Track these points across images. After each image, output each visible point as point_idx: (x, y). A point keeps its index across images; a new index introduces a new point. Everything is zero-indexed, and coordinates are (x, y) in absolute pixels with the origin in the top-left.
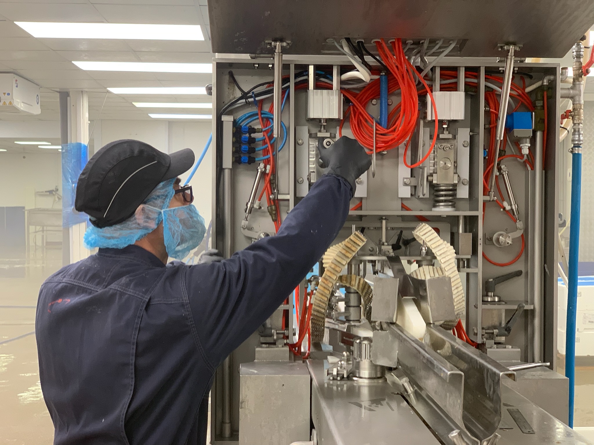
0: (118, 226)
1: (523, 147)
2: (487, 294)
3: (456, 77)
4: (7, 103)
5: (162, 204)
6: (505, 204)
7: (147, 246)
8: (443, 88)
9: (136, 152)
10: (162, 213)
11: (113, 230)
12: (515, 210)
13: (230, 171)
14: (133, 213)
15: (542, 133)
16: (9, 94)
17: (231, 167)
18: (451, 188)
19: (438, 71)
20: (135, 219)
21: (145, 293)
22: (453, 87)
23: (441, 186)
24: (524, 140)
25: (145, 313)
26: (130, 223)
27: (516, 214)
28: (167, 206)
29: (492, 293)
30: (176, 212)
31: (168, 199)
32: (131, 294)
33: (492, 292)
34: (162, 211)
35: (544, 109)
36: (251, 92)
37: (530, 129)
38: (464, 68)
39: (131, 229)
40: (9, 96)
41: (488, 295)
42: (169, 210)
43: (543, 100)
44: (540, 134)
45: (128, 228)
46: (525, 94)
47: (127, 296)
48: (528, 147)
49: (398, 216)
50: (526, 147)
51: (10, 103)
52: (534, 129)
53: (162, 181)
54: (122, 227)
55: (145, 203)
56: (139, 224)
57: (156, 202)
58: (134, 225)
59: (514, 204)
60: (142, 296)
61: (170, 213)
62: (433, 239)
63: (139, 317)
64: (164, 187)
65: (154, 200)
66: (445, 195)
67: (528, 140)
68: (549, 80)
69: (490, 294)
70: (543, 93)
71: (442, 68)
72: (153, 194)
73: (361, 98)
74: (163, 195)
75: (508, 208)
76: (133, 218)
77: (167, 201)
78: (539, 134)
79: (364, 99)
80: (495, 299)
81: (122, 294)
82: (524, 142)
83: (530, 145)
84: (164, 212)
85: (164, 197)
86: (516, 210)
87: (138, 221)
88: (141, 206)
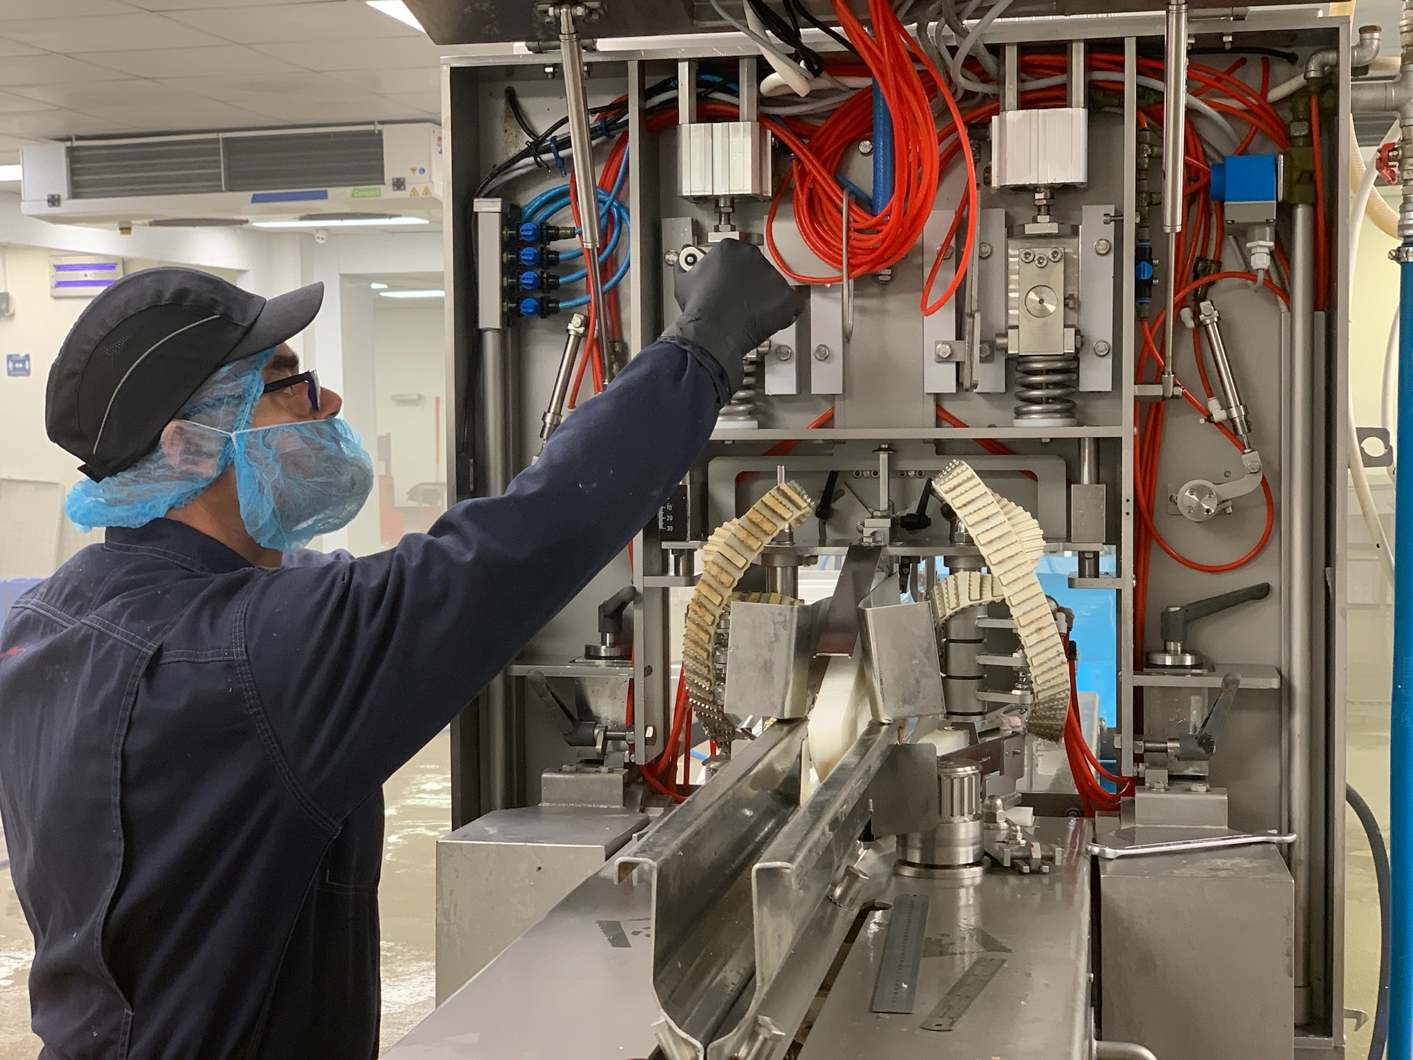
0: (127, 475)
1: (1253, 251)
2: (1165, 646)
3: (1065, 69)
4: (420, 192)
5: (231, 418)
6: (1214, 405)
7: (202, 522)
8: (1027, 101)
9: (167, 295)
10: (234, 439)
11: (117, 483)
12: (1238, 420)
13: (497, 335)
14: (154, 444)
15: (1310, 209)
16: (424, 170)
17: (498, 326)
18: (1059, 365)
19: (1011, 56)
20: (163, 456)
21: (150, 636)
22: (1057, 98)
23: (1032, 362)
24: (1258, 231)
25: (143, 684)
26: (150, 466)
27: (1241, 432)
28: (247, 422)
29: (1179, 644)
30: (269, 436)
31: (249, 406)
32: (119, 637)
33: (1178, 641)
34: (233, 435)
35: (1312, 144)
36: (549, 138)
37: (1273, 200)
38: (1082, 45)
39: (157, 480)
40: (422, 175)
41: (1168, 648)
42: (251, 433)
43: (1309, 120)
44: (1304, 213)
45: (150, 478)
46: (1267, 107)
47: (111, 641)
48: (1267, 250)
49: (925, 441)
50: (1259, 250)
51: (427, 191)
52: (1284, 200)
53: (228, 363)
54: (136, 476)
55: (186, 417)
56: (171, 468)
57: (214, 413)
58: (161, 471)
59: (1236, 406)
60: (141, 643)
61: (252, 439)
62: (973, 500)
63: (130, 694)
64: (236, 376)
65: (208, 410)
66: (1047, 385)
67: (1268, 231)
68: (1323, 65)
69: (1172, 646)
70: (1310, 98)
71: (1024, 49)
72: (205, 393)
73: (824, 138)
74: (233, 397)
75: (1219, 415)
76: (158, 454)
77: (243, 411)
78: (1301, 213)
79: (832, 139)
80: (1183, 660)
81: (102, 637)
82: (1257, 236)
83: (1272, 244)
84: (237, 436)
85: (236, 402)
86: (1241, 421)
87: (167, 461)
88: (172, 425)
